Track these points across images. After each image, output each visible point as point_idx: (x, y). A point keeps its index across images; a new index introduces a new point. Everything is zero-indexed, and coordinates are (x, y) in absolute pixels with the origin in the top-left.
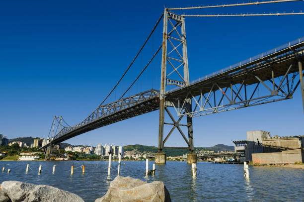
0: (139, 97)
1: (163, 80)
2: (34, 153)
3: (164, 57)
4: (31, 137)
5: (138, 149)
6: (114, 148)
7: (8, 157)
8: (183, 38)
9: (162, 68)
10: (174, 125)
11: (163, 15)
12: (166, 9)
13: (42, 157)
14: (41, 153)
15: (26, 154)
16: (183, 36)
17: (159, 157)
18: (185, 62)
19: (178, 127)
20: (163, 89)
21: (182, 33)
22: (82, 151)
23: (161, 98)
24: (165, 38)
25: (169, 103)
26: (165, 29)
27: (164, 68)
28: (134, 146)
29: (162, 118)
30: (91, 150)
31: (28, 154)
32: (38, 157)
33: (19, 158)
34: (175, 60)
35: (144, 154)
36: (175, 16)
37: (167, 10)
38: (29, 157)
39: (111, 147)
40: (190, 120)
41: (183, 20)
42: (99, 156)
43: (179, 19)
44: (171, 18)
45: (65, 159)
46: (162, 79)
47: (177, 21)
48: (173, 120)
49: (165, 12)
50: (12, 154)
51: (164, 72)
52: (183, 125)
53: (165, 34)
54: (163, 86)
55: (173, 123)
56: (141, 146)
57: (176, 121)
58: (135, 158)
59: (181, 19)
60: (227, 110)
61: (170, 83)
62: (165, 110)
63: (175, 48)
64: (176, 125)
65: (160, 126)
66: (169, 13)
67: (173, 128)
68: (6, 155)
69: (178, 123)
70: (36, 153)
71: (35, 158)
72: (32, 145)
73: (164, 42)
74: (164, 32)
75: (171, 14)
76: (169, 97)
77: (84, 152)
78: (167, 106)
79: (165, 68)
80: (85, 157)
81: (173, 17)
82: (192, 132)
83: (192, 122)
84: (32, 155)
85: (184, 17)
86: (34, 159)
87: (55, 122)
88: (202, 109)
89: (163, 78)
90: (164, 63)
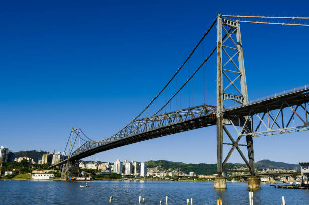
0: (186, 111)
1: (220, 95)
2: (48, 171)
3: (219, 69)
4: (35, 151)
5: (162, 166)
6: (135, 164)
7: (20, 175)
8: (239, 47)
9: (217, 82)
10: (233, 146)
11: (216, 21)
12: (219, 15)
13: (57, 175)
14: (56, 171)
15: (39, 172)
16: (239, 44)
17: (219, 182)
18: (242, 74)
19: (237, 148)
20: (220, 105)
21: (238, 41)
22: (98, 168)
23: (218, 116)
24: (219, 48)
25: (226, 121)
26: (219, 38)
27: (220, 82)
28: (157, 162)
29: (219, 138)
30: (108, 167)
31: (41, 172)
32: (53, 175)
33: (33, 177)
34: (231, 71)
35: (169, 172)
36: (229, 22)
37: (221, 17)
38: (43, 175)
39: (131, 163)
40: (249, 139)
41: (238, 26)
42: (120, 175)
43: (234, 25)
44: (225, 25)
45: (88, 179)
46: (218, 93)
47: (231, 27)
48: (232, 140)
49: (218, 18)
50: (24, 171)
51: (220, 87)
52: (242, 145)
53: (219, 43)
54: (220, 102)
55: (232, 143)
56: (166, 161)
57: (235, 140)
58: (158, 176)
59: (235, 24)
60: (298, 131)
61: (227, 98)
62: (223, 130)
63: (231, 58)
64: (235, 145)
65: (217, 146)
66: (223, 20)
67: (232, 149)
68: (17, 172)
69: (237, 143)
70: (50, 171)
71: (50, 177)
72: (40, 161)
73: (219, 53)
74: (218, 41)
75: (224, 20)
76: (227, 115)
77: (100, 170)
78: (225, 124)
79: (222, 81)
80: (104, 176)
81: (227, 23)
82: (253, 152)
83: (252, 141)
84: (46, 173)
85: (239, 22)
86: (48, 178)
87: (74, 135)
88: (269, 130)
89: (220, 93)
90: (220, 76)
